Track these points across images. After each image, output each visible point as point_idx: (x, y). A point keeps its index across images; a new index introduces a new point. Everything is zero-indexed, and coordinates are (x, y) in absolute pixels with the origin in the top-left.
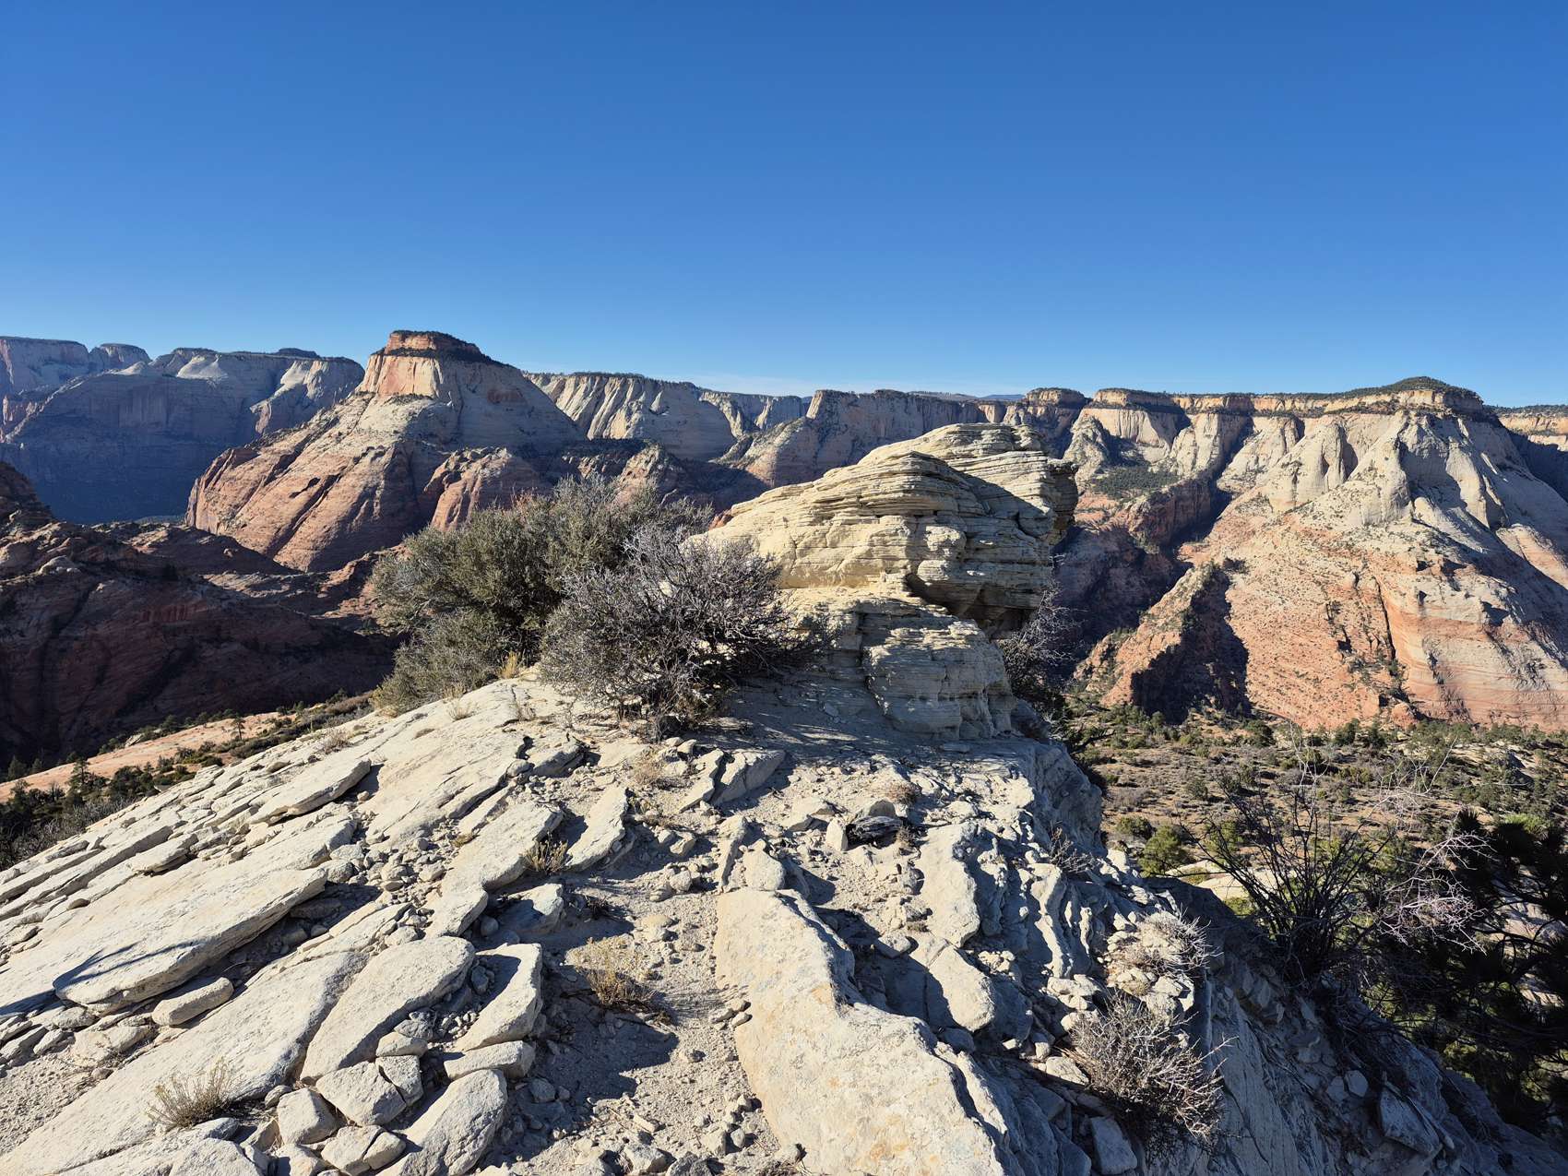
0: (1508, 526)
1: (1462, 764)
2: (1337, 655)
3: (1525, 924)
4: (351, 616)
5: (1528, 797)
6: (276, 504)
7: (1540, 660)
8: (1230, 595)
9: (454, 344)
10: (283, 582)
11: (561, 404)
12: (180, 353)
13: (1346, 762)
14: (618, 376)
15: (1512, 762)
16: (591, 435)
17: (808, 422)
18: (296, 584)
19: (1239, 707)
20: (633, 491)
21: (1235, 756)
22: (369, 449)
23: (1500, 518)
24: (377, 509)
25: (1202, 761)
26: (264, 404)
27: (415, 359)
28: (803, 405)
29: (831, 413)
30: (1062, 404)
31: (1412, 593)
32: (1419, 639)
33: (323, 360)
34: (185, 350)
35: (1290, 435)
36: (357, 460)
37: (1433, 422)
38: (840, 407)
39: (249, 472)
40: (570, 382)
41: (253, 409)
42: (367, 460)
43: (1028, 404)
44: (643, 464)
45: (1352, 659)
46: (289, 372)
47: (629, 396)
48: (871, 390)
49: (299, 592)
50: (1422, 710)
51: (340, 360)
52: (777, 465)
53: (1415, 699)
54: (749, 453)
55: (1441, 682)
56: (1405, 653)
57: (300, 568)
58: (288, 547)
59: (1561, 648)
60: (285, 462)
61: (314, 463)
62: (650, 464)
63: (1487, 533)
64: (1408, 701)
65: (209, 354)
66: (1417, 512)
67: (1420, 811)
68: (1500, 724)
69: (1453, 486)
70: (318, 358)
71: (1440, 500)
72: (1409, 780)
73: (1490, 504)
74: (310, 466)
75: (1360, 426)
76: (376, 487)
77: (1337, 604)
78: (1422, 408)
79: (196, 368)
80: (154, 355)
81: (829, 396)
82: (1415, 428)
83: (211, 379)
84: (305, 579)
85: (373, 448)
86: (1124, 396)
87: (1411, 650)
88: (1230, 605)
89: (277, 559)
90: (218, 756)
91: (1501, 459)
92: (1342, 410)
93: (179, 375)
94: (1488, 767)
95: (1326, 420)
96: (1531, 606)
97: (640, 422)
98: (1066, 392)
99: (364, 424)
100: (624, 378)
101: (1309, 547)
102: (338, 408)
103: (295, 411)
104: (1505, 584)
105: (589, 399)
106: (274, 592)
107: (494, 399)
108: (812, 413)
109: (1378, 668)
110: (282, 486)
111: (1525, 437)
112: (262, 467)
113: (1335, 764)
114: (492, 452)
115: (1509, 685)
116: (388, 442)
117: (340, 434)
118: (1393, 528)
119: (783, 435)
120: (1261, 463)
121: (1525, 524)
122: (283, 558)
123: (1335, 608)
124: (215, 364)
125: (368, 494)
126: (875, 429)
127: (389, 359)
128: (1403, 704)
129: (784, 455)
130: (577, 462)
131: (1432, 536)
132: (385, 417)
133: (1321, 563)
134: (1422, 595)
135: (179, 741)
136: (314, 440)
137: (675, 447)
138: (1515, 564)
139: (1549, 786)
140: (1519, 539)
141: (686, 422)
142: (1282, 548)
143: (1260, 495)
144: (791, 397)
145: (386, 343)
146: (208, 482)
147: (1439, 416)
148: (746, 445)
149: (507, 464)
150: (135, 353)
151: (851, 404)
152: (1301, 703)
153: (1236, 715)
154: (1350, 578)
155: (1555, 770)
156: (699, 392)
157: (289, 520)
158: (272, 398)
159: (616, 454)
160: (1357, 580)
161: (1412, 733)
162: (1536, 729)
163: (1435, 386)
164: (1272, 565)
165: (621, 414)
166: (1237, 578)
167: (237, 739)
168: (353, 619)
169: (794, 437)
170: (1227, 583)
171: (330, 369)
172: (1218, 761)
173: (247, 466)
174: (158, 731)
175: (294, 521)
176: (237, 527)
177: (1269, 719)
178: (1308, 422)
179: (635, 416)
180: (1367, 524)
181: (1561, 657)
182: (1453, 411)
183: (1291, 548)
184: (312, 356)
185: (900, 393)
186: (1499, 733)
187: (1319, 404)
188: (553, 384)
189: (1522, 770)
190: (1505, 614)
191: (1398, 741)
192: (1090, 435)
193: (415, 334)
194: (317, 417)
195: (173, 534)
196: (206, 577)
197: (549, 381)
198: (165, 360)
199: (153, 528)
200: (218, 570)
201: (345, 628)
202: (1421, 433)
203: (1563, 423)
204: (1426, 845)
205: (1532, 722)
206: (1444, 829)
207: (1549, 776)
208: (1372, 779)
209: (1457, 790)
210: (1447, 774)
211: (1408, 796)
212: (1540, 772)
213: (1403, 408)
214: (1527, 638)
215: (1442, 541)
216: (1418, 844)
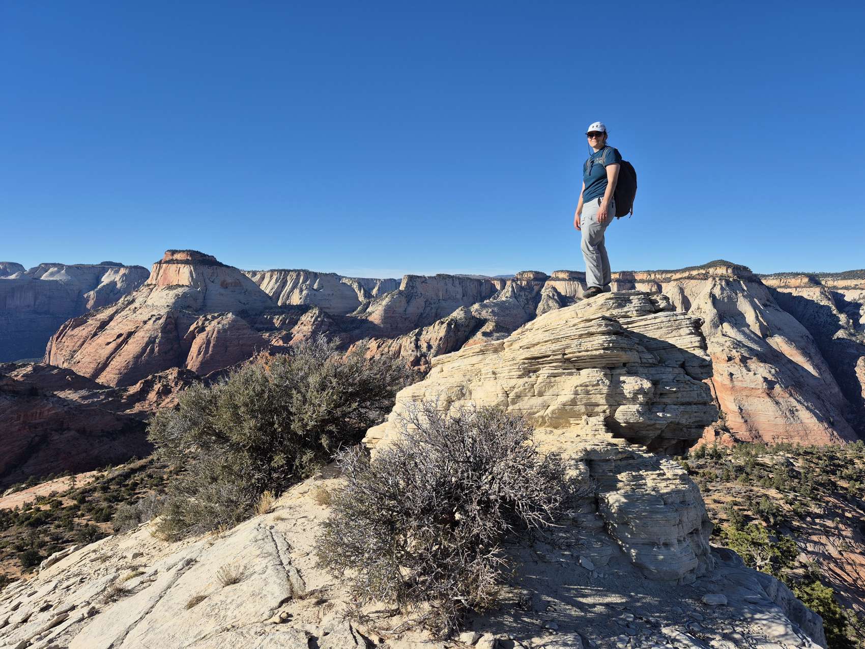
0: (771, 336)
1: (763, 465)
3: (806, 555)
4: (141, 412)
5: (799, 483)
6: (99, 348)
7: (795, 407)
9: (202, 256)
10: (101, 394)
11: (263, 287)
12: (43, 266)
13: (702, 468)
14: (295, 271)
15: (789, 464)
16: (279, 304)
17: (401, 293)
18: (108, 395)
20: (305, 333)
22: (152, 316)
23: (767, 332)
24: (156, 349)
26: (92, 293)
27: (179, 265)
28: (397, 283)
29: (413, 287)
30: (535, 279)
31: (726, 374)
32: (732, 398)
33: (126, 267)
34: (46, 264)
36: (145, 322)
37: (728, 283)
38: (418, 284)
39: (82, 332)
40: (268, 275)
41: (85, 296)
42: (151, 322)
43: (517, 279)
44: (309, 318)
46: (107, 274)
47: (301, 281)
48: (434, 275)
49: (110, 399)
50: (738, 437)
51: (136, 267)
52: (384, 316)
53: (734, 431)
54: (369, 310)
55: (746, 421)
56: (725, 405)
57: (111, 385)
58: (104, 373)
59: (806, 400)
60: (103, 325)
61: (120, 325)
62: (314, 318)
63: (762, 340)
64: (730, 432)
65: (60, 266)
66: (724, 330)
67: (744, 494)
68: (780, 443)
69: (742, 316)
70: (123, 266)
71: (736, 324)
72: (737, 477)
73: (761, 325)
74: (117, 327)
75: (691, 287)
76: (156, 337)
78: (721, 276)
79: (52, 274)
80: (27, 268)
81: (411, 278)
82: (719, 287)
83: (61, 280)
84: (114, 391)
85: (154, 315)
86: (567, 274)
87: (729, 404)
89: (97, 381)
90: (60, 499)
91: (764, 301)
92: (681, 278)
93: (42, 278)
94: (776, 467)
95: (673, 284)
96: (788, 378)
97: (308, 295)
98: (537, 273)
99: (149, 302)
100: (298, 272)
102: (135, 293)
103: (109, 296)
104: (773, 367)
105: (278, 284)
106: (96, 400)
107: (224, 285)
108: (402, 287)
110: (101, 339)
111: (775, 289)
112: (90, 328)
113: (697, 470)
114: (223, 315)
115: (781, 421)
116: (163, 312)
117: (136, 308)
118: (712, 339)
119: (387, 300)
121: (780, 335)
122: (101, 380)
124: (63, 272)
125: (152, 341)
126: (437, 296)
127: (164, 266)
128: (727, 434)
129: (389, 311)
130: (272, 319)
131: (734, 343)
132: (162, 297)
134: (731, 375)
135: (37, 491)
136: (120, 312)
137: (328, 308)
138: (777, 356)
139: (809, 476)
140: (778, 342)
141: (333, 294)
144: (391, 279)
145: (163, 257)
146: (57, 338)
147: (731, 280)
148: (367, 306)
149: (232, 321)
150: (16, 267)
151: (423, 282)
155: (811, 467)
156: (340, 278)
157: (105, 358)
158: (96, 290)
159: (294, 313)
161: (734, 450)
162: (798, 444)
163: (728, 265)
165: (297, 291)
167: (72, 488)
168: (142, 414)
169: (393, 301)
171: (130, 273)
173: (81, 328)
174: (23, 486)
175: (108, 358)
176: (74, 363)
178: (663, 285)
179: (305, 292)
181: (806, 405)
182: (738, 277)
184: (120, 265)
185: (449, 275)
186: (780, 447)
187: (669, 275)
188: (258, 276)
189: (794, 468)
190: (775, 383)
191: (728, 455)
192: (551, 295)
193: (180, 252)
194: (122, 299)
195: (36, 369)
196: (55, 393)
197: (256, 275)
198: (34, 270)
199: (24, 365)
200: (62, 389)
201: (137, 419)
202: (722, 289)
203: (793, 282)
204: (750, 513)
205: (795, 441)
206: (758, 503)
207: (809, 470)
208: (717, 477)
209: (762, 481)
210: (755, 472)
211: (737, 485)
212: (804, 468)
213: (712, 276)
214: (787, 395)
215: (739, 345)
216: (746, 513)
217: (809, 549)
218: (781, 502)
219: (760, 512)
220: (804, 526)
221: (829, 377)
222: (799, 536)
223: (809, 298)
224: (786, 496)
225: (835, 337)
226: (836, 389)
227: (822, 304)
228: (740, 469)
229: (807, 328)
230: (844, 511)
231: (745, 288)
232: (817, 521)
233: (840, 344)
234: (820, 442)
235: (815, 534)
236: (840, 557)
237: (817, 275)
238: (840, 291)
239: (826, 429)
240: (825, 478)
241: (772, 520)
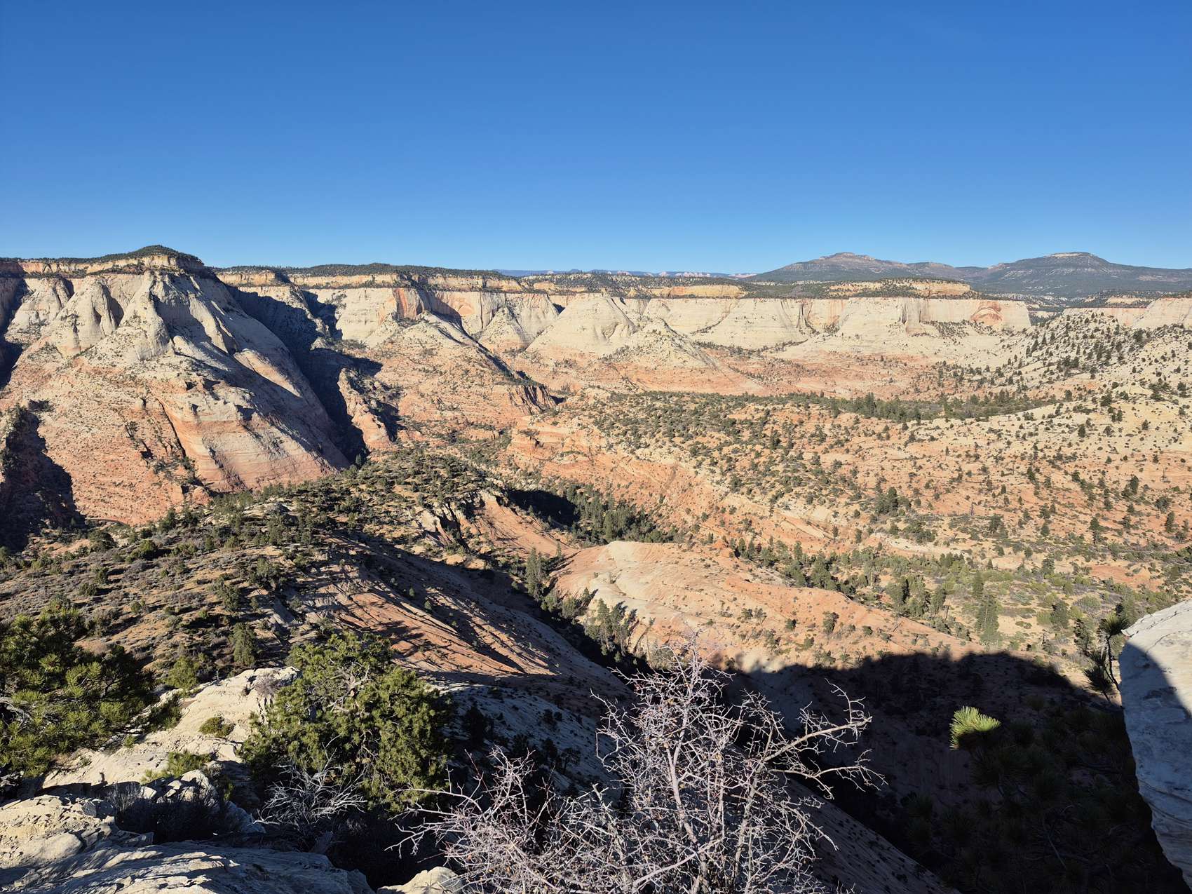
0: (240, 351)
1: (252, 519)
2: (143, 463)
3: (316, 613)
5: (297, 530)
7: (278, 437)
8: (41, 431)
13: (175, 542)
15: (283, 510)
19: (73, 522)
21: (86, 565)
23: (234, 345)
25: (59, 578)
31: (187, 407)
32: (200, 439)
35: (61, 293)
37: (172, 278)
45: (154, 463)
50: (213, 489)
53: (207, 482)
55: (221, 466)
56: (191, 450)
59: (290, 428)
63: (228, 357)
64: (202, 485)
66: (177, 347)
67: (235, 562)
68: (267, 486)
69: (198, 325)
71: (191, 337)
72: (223, 543)
73: (225, 337)
75: (119, 284)
77: (133, 424)
78: (163, 269)
82: (161, 284)
87: (196, 448)
88: (43, 440)
91: (224, 304)
92: (102, 271)
94: (269, 517)
95: (90, 280)
96: (266, 403)
101: (100, 382)
104: (247, 390)
109: (175, 467)
111: (236, 288)
113: (167, 547)
115: (264, 458)
118: (162, 361)
120: (42, 318)
121: (250, 349)
123: (132, 427)
128: (199, 488)
131: (192, 364)
133: (114, 394)
134: (194, 407)
138: (248, 376)
140: (248, 358)
142: (78, 386)
143: (47, 344)
147: (177, 274)
152: (123, 506)
153: (72, 529)
154: (139, 402)
155: (307, 508)
160: (145, 403)
161: (212, 508)
162: (289, 483)
163: (170, 253)
164: (71, 401)
166: (44, 416)
170: (37, 422)
172: (71, 573)
177: (100, 525)
178: (75, 282)
180: (142, 359)
181: (291, 433)
182: (186, 271)
183: (86, 385)
186: (269, 492)
187: (81, 267)
189: (289, 513)
190: (252, 411)
191: (205, 516)
202: (166, 288)
203: (257, 278)
204: (246, 584)
205: (285, 480)
206: (254, 569)
207: (305, 513)
208: (197, 549)
209: (255, 539)
210: (245, 530)
211: (225, 554)
212: (299, 511)
213: (148, 269)
214: (268, 425)
215: (199, 366)
216: (241, 586)
217: (319, 605)
218: (281, 560)
219: (259, 579)
220: (310, 580)
221: (311, 396)
222: (306, 594)
223: (277, 299)
224: (286, 550)
225: (313, 348)
226: (321, 410)
227: (294, 306)
228: (225, 531)
229: (281, 338)
230: (347, 549)
231: (198, 287)
232: (323, 569)
233: (319, 355)
234: (311, 475)
235: (322, 586)
236: (350, 603)
237: (283, 270)
238: (312, 291)
239: (316, 458)
240: (323, 517)
241: (273, 585)
